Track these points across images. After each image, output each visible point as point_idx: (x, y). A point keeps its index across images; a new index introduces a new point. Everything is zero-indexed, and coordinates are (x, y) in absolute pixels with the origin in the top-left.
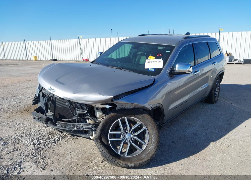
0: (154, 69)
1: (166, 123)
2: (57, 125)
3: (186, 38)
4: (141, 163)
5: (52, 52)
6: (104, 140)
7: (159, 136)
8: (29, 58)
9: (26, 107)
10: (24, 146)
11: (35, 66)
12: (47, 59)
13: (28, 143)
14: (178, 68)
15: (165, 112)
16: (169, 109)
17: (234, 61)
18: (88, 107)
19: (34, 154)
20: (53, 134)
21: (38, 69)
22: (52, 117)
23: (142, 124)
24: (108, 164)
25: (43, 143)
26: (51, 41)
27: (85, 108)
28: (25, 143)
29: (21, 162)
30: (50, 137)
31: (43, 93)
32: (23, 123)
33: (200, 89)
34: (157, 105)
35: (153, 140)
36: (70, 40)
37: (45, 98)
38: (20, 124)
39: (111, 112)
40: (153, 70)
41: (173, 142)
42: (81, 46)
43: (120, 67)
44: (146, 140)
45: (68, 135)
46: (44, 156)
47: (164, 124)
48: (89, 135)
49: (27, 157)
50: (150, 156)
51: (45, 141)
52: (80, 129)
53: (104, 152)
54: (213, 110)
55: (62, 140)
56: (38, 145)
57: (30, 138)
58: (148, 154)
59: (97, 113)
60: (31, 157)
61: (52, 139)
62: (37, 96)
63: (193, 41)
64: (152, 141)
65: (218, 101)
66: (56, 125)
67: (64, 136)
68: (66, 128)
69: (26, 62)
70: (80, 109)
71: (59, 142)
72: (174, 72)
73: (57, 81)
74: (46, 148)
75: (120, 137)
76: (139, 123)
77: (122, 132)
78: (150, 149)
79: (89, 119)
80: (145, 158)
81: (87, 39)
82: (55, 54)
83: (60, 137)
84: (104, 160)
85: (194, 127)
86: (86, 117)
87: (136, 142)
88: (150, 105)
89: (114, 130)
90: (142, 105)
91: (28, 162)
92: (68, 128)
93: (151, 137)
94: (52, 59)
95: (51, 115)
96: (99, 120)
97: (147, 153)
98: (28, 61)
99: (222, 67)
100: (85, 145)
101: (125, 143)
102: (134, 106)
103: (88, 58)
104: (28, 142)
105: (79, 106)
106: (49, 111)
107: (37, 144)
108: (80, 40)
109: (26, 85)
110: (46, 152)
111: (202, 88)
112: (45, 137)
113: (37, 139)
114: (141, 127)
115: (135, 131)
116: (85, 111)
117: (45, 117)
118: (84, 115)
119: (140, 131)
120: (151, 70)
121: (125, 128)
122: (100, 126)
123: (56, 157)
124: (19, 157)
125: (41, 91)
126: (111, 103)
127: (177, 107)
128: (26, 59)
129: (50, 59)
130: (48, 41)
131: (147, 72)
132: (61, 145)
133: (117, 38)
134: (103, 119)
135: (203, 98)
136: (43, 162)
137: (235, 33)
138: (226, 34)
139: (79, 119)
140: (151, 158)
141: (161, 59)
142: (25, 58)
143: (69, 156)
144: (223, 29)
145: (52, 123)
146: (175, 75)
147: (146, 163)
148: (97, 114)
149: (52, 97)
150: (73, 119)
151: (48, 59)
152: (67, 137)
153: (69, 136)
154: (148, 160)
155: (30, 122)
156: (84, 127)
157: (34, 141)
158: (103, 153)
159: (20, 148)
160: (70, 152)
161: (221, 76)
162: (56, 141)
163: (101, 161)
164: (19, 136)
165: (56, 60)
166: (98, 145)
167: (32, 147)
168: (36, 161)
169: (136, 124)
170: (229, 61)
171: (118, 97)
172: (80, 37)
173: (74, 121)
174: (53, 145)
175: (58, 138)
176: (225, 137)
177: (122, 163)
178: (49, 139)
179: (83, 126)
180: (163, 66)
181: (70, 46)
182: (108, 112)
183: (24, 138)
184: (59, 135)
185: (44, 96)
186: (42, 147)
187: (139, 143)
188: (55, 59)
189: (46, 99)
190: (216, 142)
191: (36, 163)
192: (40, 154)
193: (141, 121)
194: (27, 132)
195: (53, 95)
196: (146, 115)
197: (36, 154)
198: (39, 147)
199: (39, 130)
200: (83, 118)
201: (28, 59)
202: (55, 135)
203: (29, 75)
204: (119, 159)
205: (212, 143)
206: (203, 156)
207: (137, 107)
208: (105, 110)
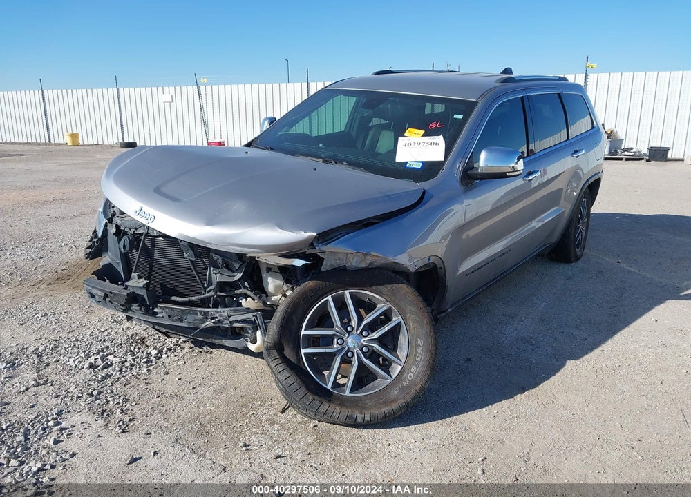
0: (421, 164)
1: (449, 310)
2: (157, 313)
3: (506, 81)
4: (389, 413)
5: (121, 121)
6: (288, 352)
7: (436, 340)
8: (55, 140)
9: (60, 271)
10: (65, 373)
11: (74, 162)
12: (106, 143)
13: (76, 363)
14: (484, 161)
15: (450, 281)
16: (460, 272)
17: (623, 153)
18: (245, 264)
19: (95, 393)
20: (142, 341)
21: (83, 168)
22: (143, 293)
23: (389, 310)
24: (299, 416)
25: (117, 364)
26: (118, 90)
27: (237, 266)
28: (68, 364)
29: (60, 413)
30: (136, 350)
31: (118, 227)
32: (56, 311)
33: (535, 224)
34: (429, 259)
35: (421, 351)
36: (172, 89)
37: (123, 240)
38: (47, 314)
39: (306, 278)
40: (419, 166)
41: (469, 360)
42: (205, 105)
43: (326, 157)
44: (401, 350)
45: (184, 342)
46: (122, 398)
47: (443, 312)
48: (247, 340)
49: (77, 400)
50: (413, 392)
51: (123, 359)
52: (221, 325)
53: (291, 383)
54: (570, 279)
55: (168, 356)
56: (104, 368)
57: (79, 352)
58: (407, 387)
59: (270, 280)
60: (86, 400)
61: (140, 354)
62: (100, 235)
63: (524, 90)
64: (416, 353)
65: (584, 257)
66: (155, 314)
67: (172, 345)
68: (182, 321)
69: (47, 150)
70: (222, 268)
71: (160, 362)
72: (474, 171)
73: (158, 191)
74: (127, 377)
75: (332, 344)
76: (383, 306)
77: (337, 332)
78: (411, 374)
79: (246, 296)
80: (399, 399)
81: (222, 87)
82: (130, 127)
83: (163, 349)
84: (288, 407)
85: (522, 323)
86: (238, 292)
87: (373, 356)
88: (410, 259)
89: (316, 327)
90: (391, 259)
91: (78, 412)
92: (188, 323)
93: (414, 344)
94: (121, 141)
95: (141, 285)
96: (274, 298)
97: (403, 385)
98: (54, 146)
99: (597, 163)
100: (234, 367)
101: (346, 360)
102: (369, 259)
103: (224, 139)
104: (74, 361)
105: (220, 261)
106: (134, 275)
107: (100, 366)
108: (202, 88)
109: (53, 211)
110: (128, 386)
111: (540, 221)
112: (121, 348)
113: (101, 354)
114: (387, 316)
115: (372, 327)
116: (235, 274)
117: (125, 293)
118: (232, 287)
119: (386, 328)
120: (414, 166)
121: (346, 321)
122: (278, 315)
123: (155, 399)
124: (54, 400)
125: (110, 221)
126: (309, 252)
127: (479, 269)
128: (47, 141)
129: (116, 141)
130: (110, 90)
131: (403, 172)
132: (166, 370)
133: (305, 85)
134: (285, 296)
135: (544, 245)
136: (121, 413)
137: (628, 76)
138: (604, 77)
139: (219, 296)
140: (415, 397)
141: (441, 137)
142: (44, 139)
143: (192, 396)
144: (596, 64)
145: (143, 309)
146: (476, 181)
147: (400, 413)
148: (268, 283)
149: (145, 238)
150: (202, 296)
151: (111, 143)
152: (183, 348)
153: (187, 345)
154: (407, 404)
155: (74, 310)
156: (232, 319)
157: (93, 358)
158: (286, 386)
159: (52, 378)
160: (194, 388)
161: (592, 188)
162: (153, 358)
163: (280, 409)
164: (48, 345)
165: (132, 145)
166: (273, 364)
167: (86, 373)
168: (103, 411)
169: (375, 310)
170: (610, 153)
171: (329, 237)
172: (202, 80)
173: (204, 303)
174: (144, 370)
175: (156, 352)
176: (604, 347)
177: (338, 411)
178: (133, 355)
179: (229, 317)
180: (446, 157)
181: (173, 105)
182: (299, 278)
183: (63, 351)
184: (159, 344)
185: (120, 233)
186: (114, 373)
187: (381, 359)
188: (130, 141)
189: (127, 242)
190: (582, 359)
191: (102, 414)
192: (112, 392)
193: (387, 301)
194: (70, 335)
195: (145, 232)
196: (401, 285)
197: (99, 393)
198: (107, 375)
199: (103, 330)
200: (229, 294)
201: (52, 142)
202: (147, 344)
203: (59, 184)
204: (330, 401)
205: (570, 364)
206: (550, 394)
207: (376, 264)
208: (290, 273)
